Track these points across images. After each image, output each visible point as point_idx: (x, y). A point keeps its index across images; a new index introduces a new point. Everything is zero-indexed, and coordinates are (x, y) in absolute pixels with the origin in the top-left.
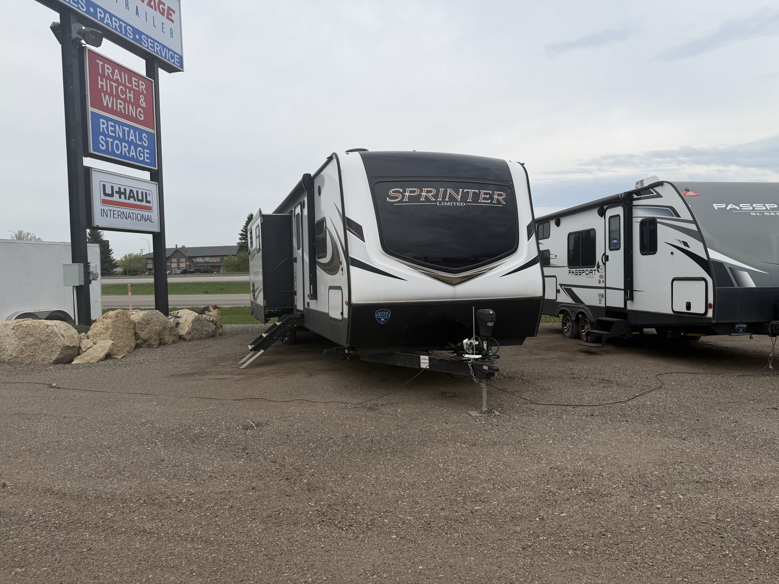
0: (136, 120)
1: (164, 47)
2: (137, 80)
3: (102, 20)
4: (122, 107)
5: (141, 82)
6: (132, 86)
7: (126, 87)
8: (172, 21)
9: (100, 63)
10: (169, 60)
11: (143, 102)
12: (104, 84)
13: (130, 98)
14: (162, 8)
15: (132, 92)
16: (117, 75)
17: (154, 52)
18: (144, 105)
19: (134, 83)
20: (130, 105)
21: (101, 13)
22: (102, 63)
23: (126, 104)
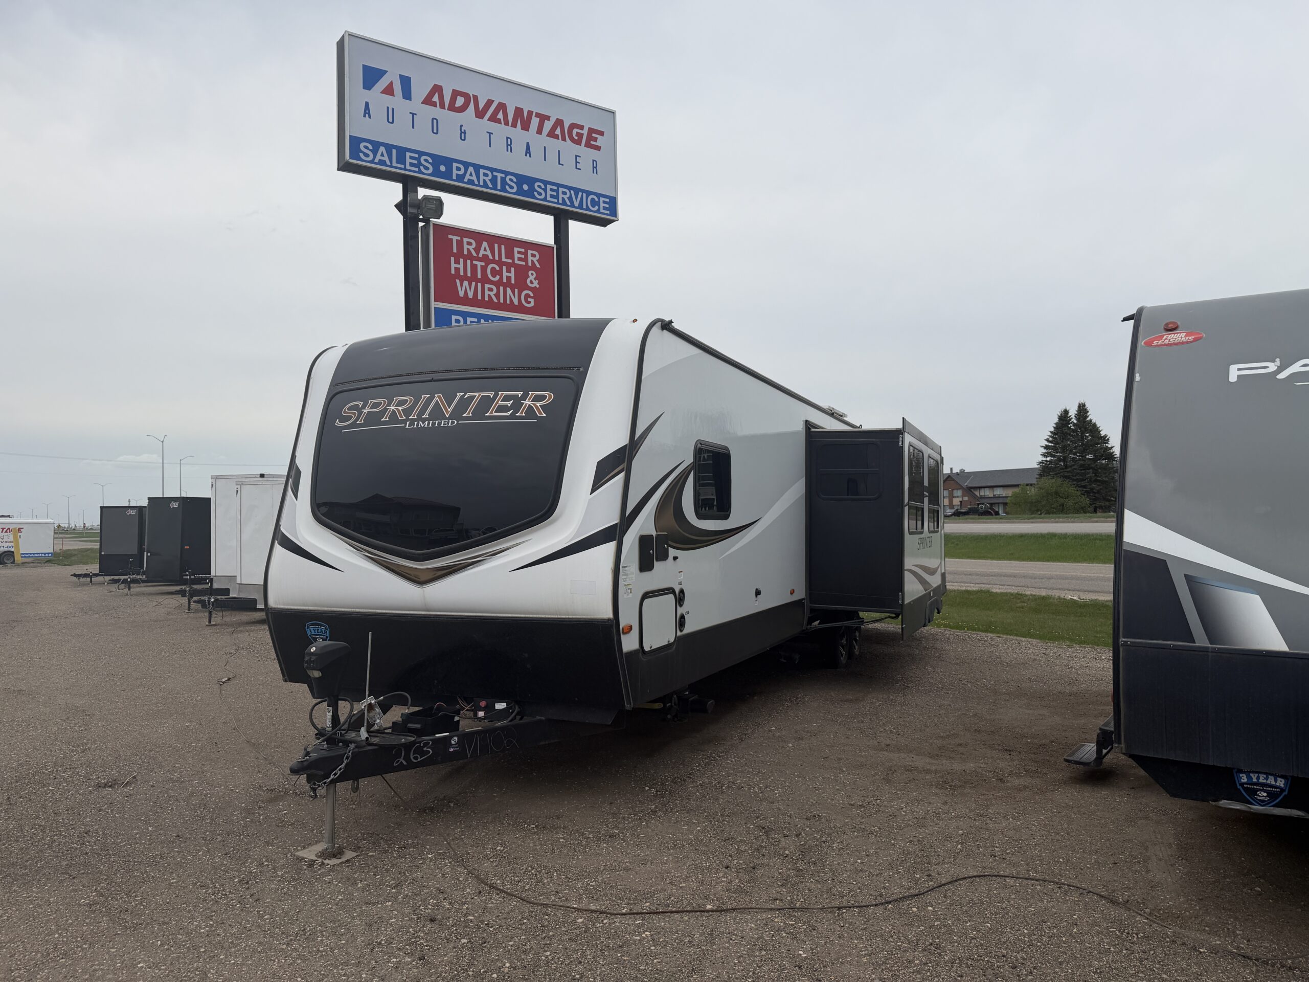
0: (520, 309)
1: (577, 191)
2: (523, 250)
3: (460, 178)
4: (492, 294)
5: (530, 252)
6: (513, 260)
7: (500, 263)
8: (598, 148)
9: (455, 238)
10: (588, 209)
11: (533, 281)
12: (461, 266)
13: (509, 278)
14: (578, 134)
15: (513, 269)
16: (485, 250)
17: (558, 203)
18: (536, 284)
19: (516, 256)
20: (508, 290)
21: (458, 169)
22: (459, 238)
23: (501, 288)
